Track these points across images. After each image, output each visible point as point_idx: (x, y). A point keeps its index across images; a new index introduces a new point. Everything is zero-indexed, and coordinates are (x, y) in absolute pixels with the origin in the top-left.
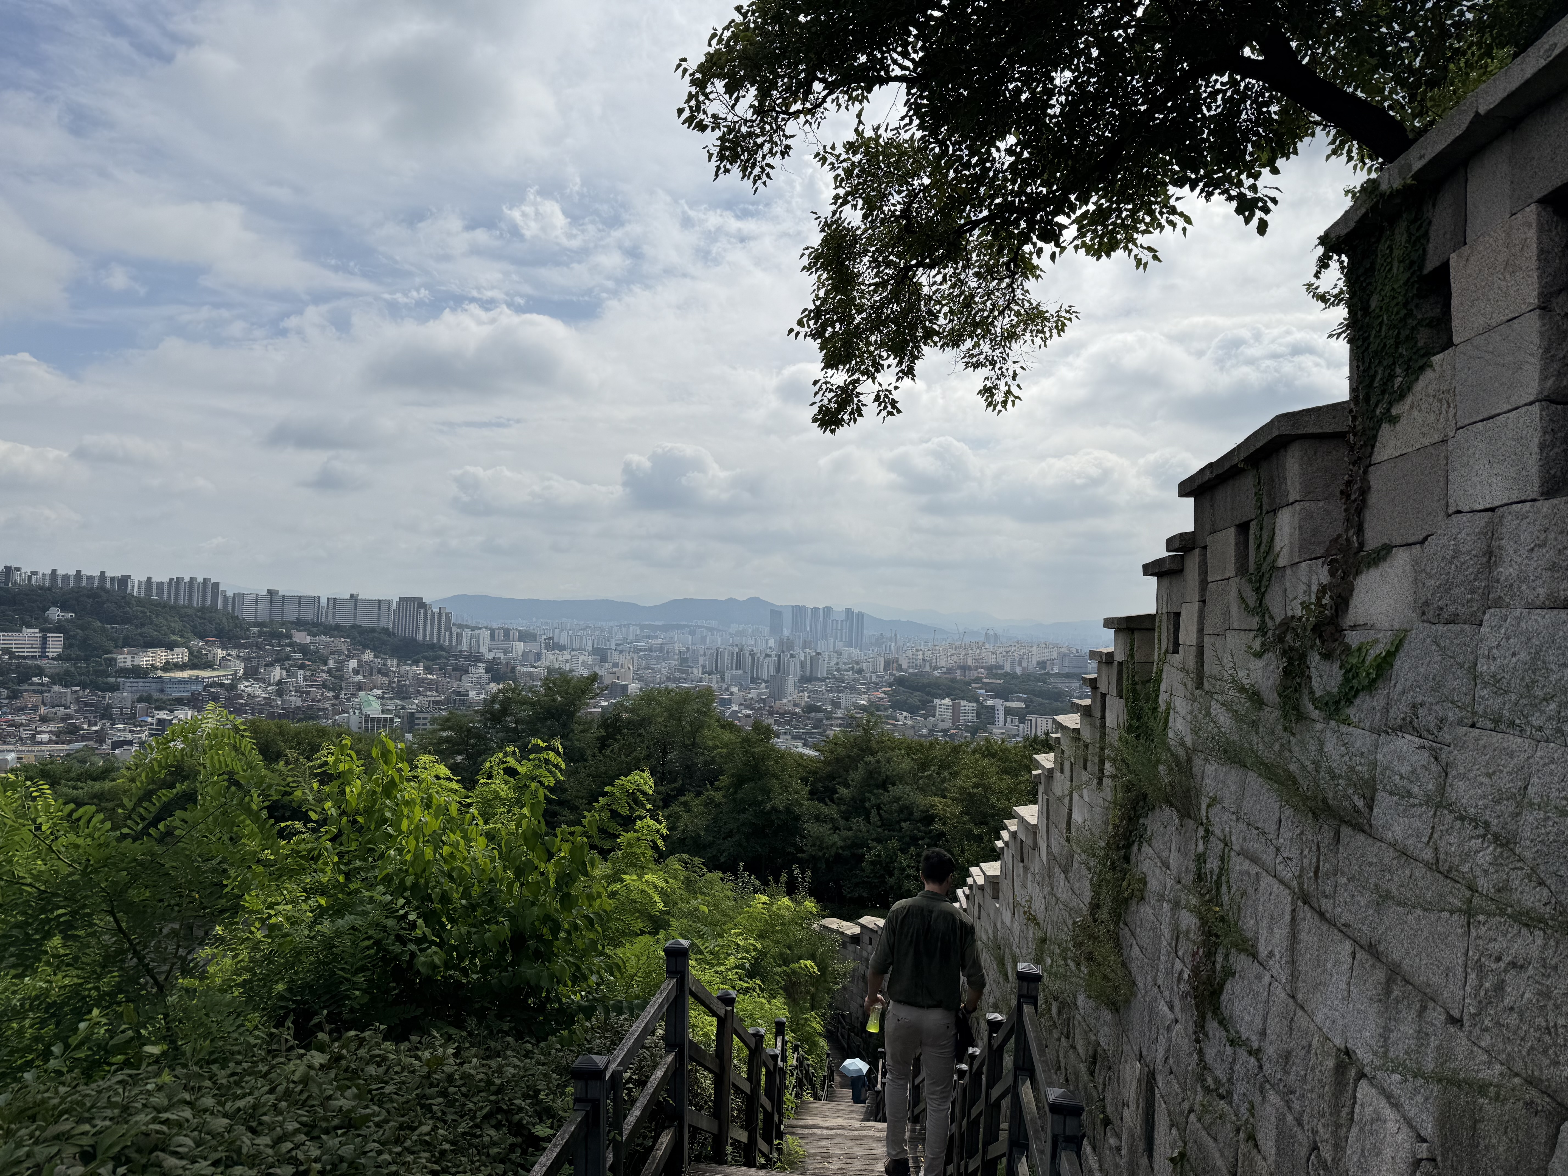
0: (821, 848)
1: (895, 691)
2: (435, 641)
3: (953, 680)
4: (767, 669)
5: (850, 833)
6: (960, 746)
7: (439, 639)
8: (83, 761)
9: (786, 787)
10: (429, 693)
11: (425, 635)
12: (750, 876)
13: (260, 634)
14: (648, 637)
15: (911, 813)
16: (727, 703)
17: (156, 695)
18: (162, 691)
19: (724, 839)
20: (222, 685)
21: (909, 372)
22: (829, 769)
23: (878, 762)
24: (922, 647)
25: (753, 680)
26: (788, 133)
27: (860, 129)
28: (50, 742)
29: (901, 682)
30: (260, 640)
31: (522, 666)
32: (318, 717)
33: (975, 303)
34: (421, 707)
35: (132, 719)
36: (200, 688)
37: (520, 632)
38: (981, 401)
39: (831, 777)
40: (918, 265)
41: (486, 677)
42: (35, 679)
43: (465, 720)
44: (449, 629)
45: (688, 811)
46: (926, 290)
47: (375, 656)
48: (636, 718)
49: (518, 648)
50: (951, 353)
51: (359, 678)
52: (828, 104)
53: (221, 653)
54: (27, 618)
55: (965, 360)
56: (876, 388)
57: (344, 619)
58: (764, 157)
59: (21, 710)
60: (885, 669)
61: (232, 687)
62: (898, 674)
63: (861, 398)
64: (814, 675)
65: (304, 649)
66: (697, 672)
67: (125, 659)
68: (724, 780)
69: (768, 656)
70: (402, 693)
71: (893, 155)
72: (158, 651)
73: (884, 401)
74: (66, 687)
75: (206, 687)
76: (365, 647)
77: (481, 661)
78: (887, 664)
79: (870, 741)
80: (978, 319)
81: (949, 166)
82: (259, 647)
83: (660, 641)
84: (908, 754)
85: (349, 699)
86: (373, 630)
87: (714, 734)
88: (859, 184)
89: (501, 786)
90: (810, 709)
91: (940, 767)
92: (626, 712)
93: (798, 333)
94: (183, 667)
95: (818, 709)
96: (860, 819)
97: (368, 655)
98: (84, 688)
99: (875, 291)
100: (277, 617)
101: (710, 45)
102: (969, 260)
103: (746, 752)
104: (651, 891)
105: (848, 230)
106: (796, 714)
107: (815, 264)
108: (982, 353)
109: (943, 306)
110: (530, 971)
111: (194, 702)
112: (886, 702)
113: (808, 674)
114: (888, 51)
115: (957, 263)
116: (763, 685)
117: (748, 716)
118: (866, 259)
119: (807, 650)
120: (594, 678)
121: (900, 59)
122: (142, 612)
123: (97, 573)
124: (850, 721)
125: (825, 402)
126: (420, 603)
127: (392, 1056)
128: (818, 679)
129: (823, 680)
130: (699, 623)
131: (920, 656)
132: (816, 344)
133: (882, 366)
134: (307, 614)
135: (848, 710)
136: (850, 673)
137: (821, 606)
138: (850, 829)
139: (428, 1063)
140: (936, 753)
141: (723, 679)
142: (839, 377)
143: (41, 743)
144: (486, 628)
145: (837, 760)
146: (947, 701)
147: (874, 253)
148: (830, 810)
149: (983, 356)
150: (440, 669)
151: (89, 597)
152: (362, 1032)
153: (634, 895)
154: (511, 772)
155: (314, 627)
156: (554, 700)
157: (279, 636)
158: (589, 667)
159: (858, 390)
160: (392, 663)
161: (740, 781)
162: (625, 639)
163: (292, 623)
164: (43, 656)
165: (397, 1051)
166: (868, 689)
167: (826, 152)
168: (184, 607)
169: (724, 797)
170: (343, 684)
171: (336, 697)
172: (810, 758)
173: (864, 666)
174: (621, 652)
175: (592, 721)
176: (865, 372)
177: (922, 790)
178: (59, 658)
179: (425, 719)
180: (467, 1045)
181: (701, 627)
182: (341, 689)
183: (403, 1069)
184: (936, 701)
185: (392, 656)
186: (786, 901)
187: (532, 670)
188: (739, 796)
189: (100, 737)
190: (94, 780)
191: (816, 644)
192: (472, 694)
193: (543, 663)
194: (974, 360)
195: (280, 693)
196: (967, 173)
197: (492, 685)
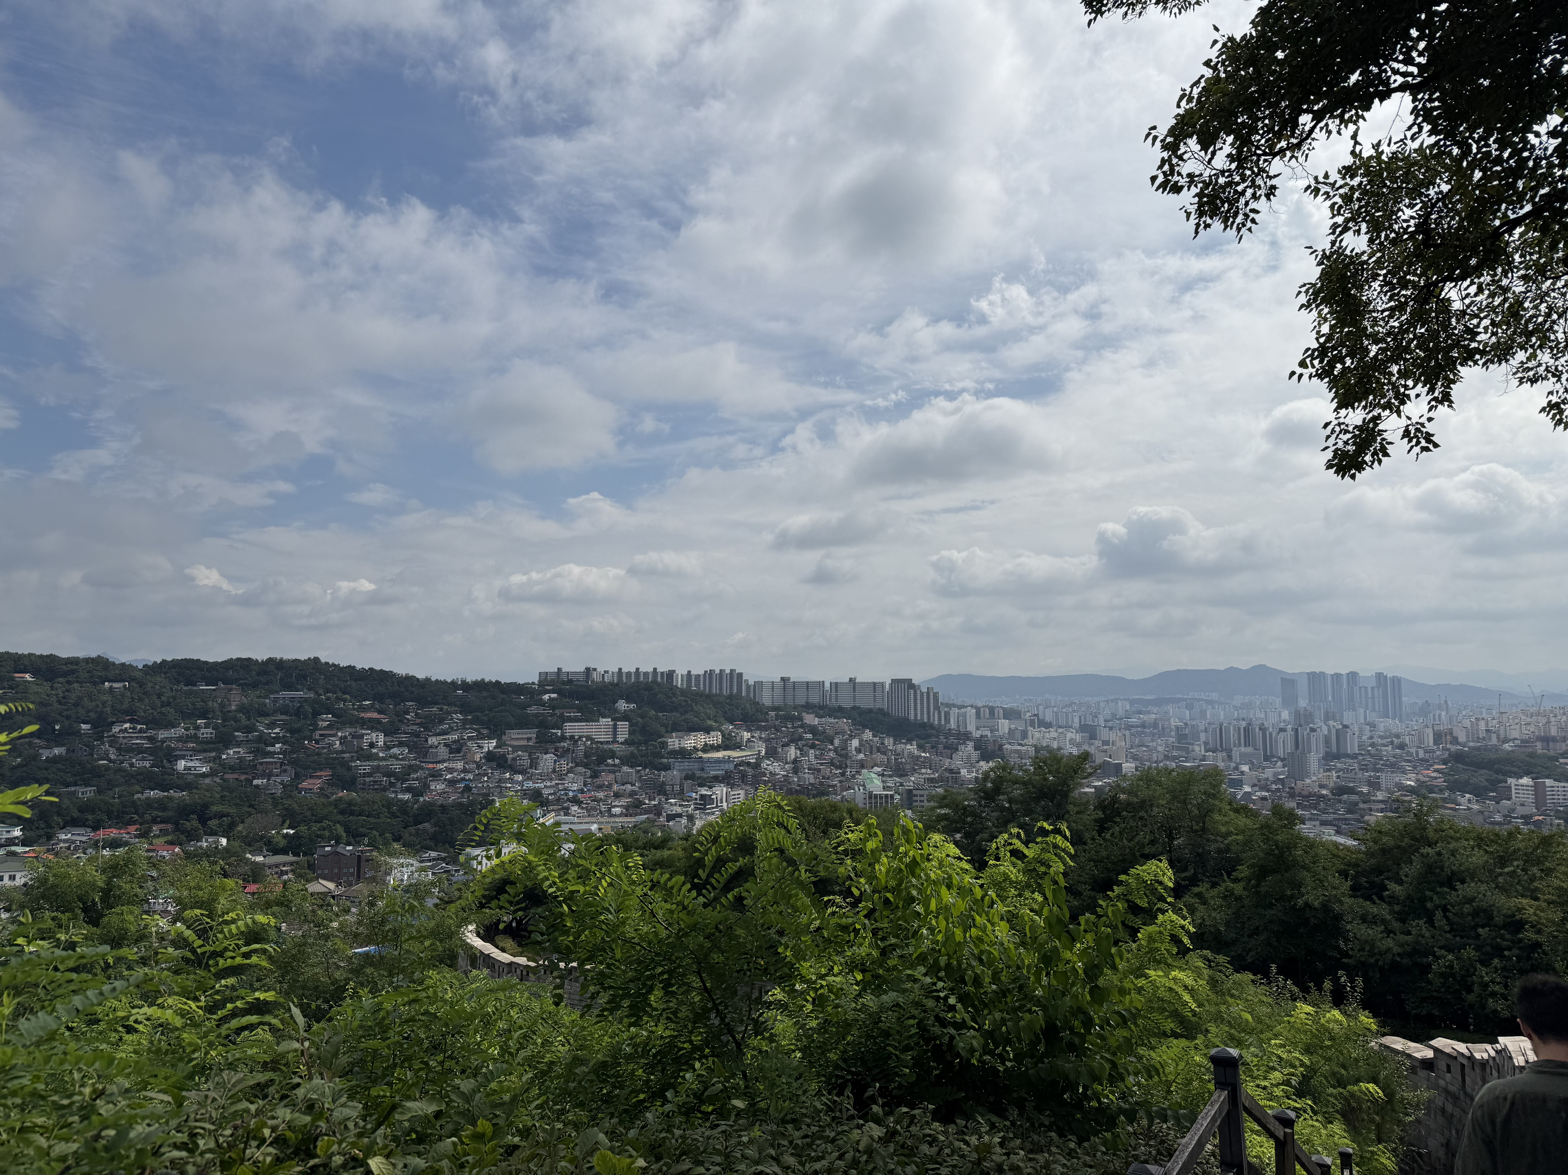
0: (1372, 954)
1: (1451, 769)
2: (926, 720)
3: (1532, 755)
4: (1283, 745)
5: (1409, 938)
6: (1551, 837)
7: (929, 718)
8: (646, 832)
9: (1321, 881)
10: (923, 771)
11: (916, 715)
12: (1286, 980)
13: (777, 717)
14: (1140, 712)
15: (1491, 918)
16: (1238, 784)
17: (698, 773)
18: (703, 769)
19: (1250, 936)
20: (749, 764)
21: (1446, 398)
22: (1373, 861)
23: (1439, 854)
24: (1484, 715)
25: (1267, 758)
26: (1271, 174)
27: (1357, 151)
28: (621, 815)
29: (1458, 758)
30: (777, 723)
31: (1010, 744)
32: (828, 794)
33: (1525, 309)
34: (918, 784)
35: (681, 795)
36: (731, 767)
37: (1004, 709)
38: (1546, 420)
39: (1379, 870)
40: (1445, 280)
41: (975, 755)
42: (609, 761)
43: (960, 798)
44: (937, 708)
45: (1204, 903)
46: (1457, 306)
47: (874, 736)
48: (1135, 800)
49: (1004, 726)
50: (1498, 371)
51: (861, 756)
52: (1316, 134)
53: (746, 735)
54: (603, 710)
55: (1520, 375)
56: (1404, 422)
57: (846, 703)
58: (1247, 204)
59: (600, 787)
60: (1436, 742)
61: (757, 765)
62: (1453, 748)
63: (1385, 435)
64: (1342, 751)
65: (813, 730)
66: (1199, 749)
67: (674, 742)
68: (1243, 871)
69: (1282, 730)
70: (900, 771)
71: (1400, 168)
72: (699, 734)
73: (1416, 436)
74: (632, 767)
75: (736, 766)
76: (865, 727)
77: (969, 739)
78: (1438, 737)
79: (1425, 829)
80: (1531, 327)
81: (1472, 166)
82: (777, 730)
83: (1153, 716)
84: (1479, 847)
85: (853, 776)
86: (870, 711)
87: (1226, 819)
88: (1360, 207)
89: (1009, 868)
90: (1340, 791)
91: (1526, 861)
92: (1124, 793)
93: (1301, 376)
94: (717, 748)
95: (1351, 791)
96: (1421, 922)
97: (868, 735)
98: (645, 768)
99: (1391, 316)
100: (790, 702)
101: (1179, 106)
102: (1510, 263)
103: (1268, 839)
104: (1180, 990)
105: (1351, 257)
106: (1323, 796)
107: (1315, 300)
108: (1540, 365)
109: (1481, 319)
110: (1067, 1063)
111: (727, 779)
112: (1440, 782)
113: (1334, 750)
114: (1386, 63)
115: (1494, 269)
116: (1280, 763)
117: (1264, 799)
118: (1376, 285)
119: (1331, 723)
120: (1085, 757)
121: (1402, 68)
122: (686, 701)
123: (651, 670)
124: (1394, 805)
125: (1340, 444)
126: (909, 684)
127: (942, 1138)
128: (1348, 756)
129: (1354, 756)
130: (1196, 695)
131: (1482, 726)
132: (1321, 386)
133: (1408, 397)
134: (815, 699)
135: (1391, 792)
136: (1390, 748)
137: (1344, 672)
138: (1409, 933)
139: (977, 1149)
140: (1518, 843)
141: (1230, 757)
142: (1355, 417)
143: (615, 816)
144: (972, 706)
145: (1384, 851)
146: (1525, 781)
147: (1385, 276)
148: (1381, 910)
149: (1543, 368)
150: (932, 747)
151: (646, 689)
152: (913, 1109)
153: (1161, 993)
154: (1016, 854)
155: (821, 710)
156: (1046, 779)
157: (792, 719)
158: (1078, 745)
159: (1381, 427)
160: (889, 742)
161: (1262, 872)
162: (1114, 715)
163: (803, 706)
164: (615, 741)
165: (945, 1133)
166: (1415, 767)
167: (1317, 182)
168: (716, 695)
169: (1244, 889)
170: (848, 763)
171: (843, 774)
172: (1347, 848)
173: (1407, 740)
174: (1111, 729)
175: (1088, 802)
176: (1388, 406)
177: (1503, 889)
178: (626, 742)
179: (922, 796)
180: (1011, 1135)
181: (1198, 700)
182: (847, 766)
183: (953, 1152)
184: (1510, 780)
185: (888, 735)
186: (1336, 1014)
187: (1019, 748)
188: (1263, 889)
189: (657, 811)
190: (656, 848)
191: (1342, 716)
192: (964, 772)
193: (1030, 741)
194: (1531, 373)
195: (796, 771)
196: (1499, 168)
197: (982, 763)
